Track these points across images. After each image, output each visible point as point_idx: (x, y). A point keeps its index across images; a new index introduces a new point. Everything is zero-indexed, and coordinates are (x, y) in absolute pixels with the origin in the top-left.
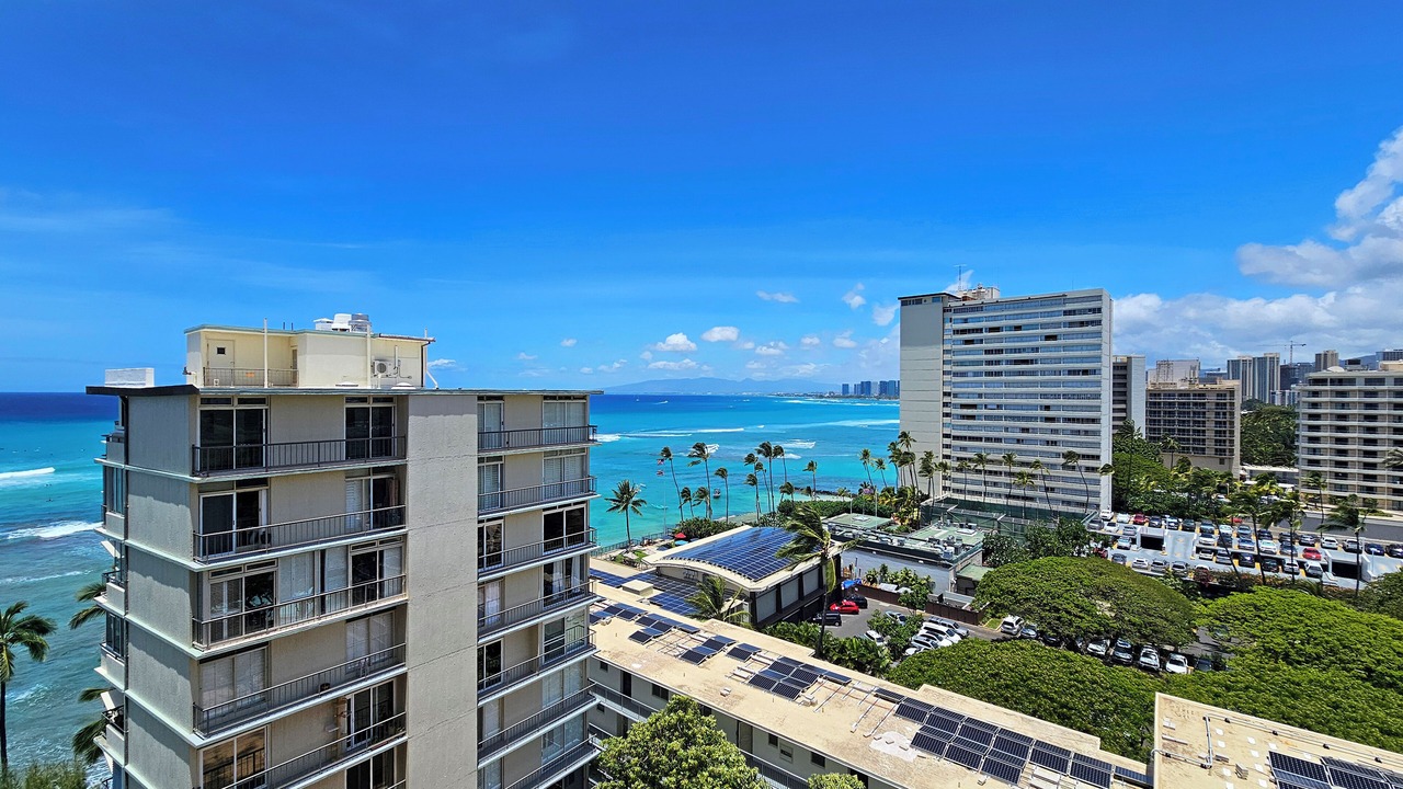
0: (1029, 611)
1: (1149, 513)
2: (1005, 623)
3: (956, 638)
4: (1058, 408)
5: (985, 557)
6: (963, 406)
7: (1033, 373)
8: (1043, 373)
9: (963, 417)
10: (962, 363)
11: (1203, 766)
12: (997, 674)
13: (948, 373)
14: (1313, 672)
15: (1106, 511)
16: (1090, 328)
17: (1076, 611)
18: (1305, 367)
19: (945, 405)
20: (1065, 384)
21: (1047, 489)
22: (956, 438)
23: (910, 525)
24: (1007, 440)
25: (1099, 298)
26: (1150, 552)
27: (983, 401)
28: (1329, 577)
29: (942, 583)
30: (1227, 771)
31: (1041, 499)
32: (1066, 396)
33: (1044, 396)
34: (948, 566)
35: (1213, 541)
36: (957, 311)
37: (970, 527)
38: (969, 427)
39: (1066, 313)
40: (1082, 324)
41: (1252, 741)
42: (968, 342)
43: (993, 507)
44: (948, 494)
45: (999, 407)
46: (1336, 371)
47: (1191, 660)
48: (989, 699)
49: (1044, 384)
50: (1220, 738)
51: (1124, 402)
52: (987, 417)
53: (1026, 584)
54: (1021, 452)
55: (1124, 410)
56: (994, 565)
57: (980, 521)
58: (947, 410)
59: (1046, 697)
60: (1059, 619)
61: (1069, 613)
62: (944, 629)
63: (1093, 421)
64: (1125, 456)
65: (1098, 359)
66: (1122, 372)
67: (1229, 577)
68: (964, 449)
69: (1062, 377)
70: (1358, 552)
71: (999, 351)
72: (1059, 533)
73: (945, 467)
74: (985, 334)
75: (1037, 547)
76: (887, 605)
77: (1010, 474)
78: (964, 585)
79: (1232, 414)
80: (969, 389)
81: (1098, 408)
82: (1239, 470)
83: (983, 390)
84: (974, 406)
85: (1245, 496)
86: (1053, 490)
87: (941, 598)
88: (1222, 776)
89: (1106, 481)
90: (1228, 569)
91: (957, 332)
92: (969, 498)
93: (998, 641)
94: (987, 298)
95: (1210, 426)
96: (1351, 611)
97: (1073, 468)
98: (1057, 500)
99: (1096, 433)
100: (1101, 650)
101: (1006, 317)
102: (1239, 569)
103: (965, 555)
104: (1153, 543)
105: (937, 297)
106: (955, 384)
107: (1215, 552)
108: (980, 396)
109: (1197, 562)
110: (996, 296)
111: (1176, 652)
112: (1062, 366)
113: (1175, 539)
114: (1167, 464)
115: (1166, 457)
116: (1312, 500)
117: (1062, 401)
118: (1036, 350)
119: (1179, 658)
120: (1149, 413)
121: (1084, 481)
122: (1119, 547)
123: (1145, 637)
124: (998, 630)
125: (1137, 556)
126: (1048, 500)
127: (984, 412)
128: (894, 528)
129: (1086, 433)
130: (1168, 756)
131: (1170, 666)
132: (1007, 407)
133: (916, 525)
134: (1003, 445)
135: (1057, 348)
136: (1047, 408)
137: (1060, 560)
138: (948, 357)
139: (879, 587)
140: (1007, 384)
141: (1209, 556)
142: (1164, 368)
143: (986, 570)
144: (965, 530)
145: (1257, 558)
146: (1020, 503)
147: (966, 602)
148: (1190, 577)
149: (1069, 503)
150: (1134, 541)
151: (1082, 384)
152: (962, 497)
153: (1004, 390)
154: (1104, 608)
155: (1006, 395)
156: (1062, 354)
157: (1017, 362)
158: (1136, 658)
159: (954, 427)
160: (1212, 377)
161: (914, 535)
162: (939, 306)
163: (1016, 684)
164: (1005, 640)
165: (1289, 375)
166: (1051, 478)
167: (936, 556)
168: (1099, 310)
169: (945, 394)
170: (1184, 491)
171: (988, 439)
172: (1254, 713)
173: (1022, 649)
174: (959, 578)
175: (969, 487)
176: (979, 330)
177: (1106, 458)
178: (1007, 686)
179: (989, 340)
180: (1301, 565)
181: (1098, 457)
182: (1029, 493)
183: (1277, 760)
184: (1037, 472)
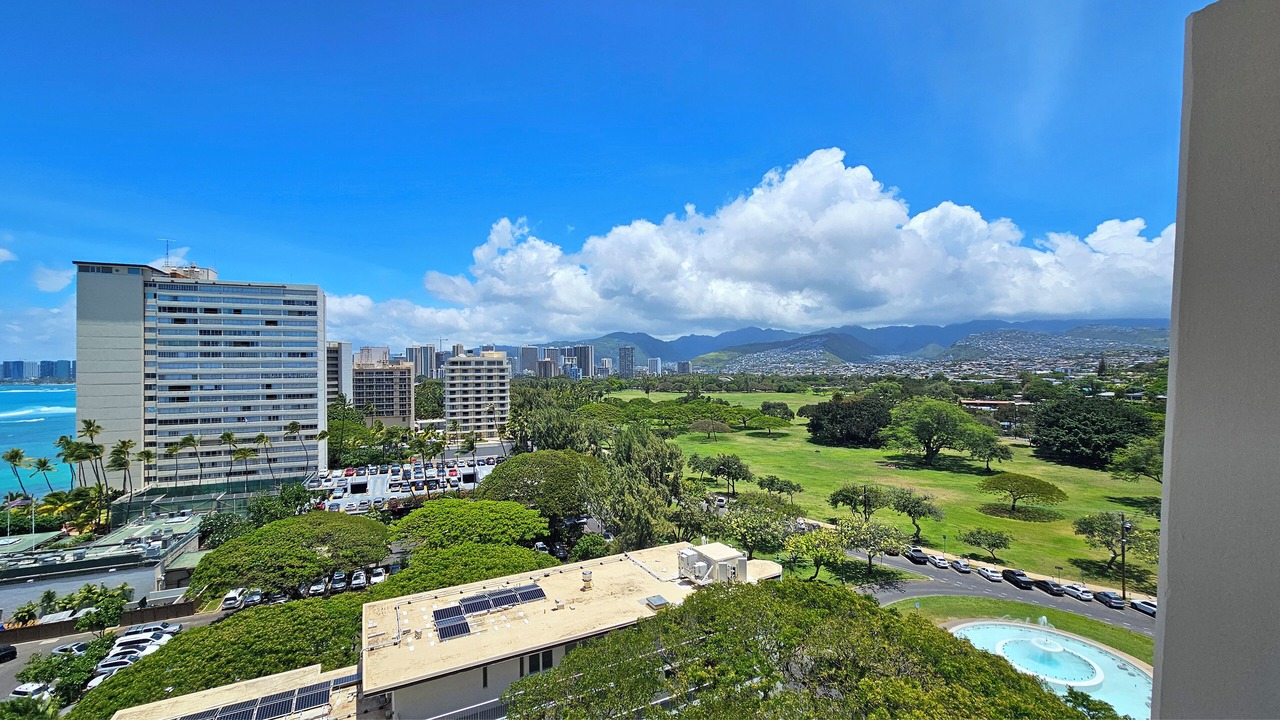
0: (254, 579)
1: (356, 466)
2: (227, 600)
3: (166, 638)
4: (279, 386)
5: (201, 540)
6: (172, 388)
7: (254, 354)
8: (264, 354)
9: (173, 399)
10: (171, 343)
11: (395, 644)
12: (217, 655)
13: (153, 353)
14: (456, 548)
15: (323, 470)
16: (307, 317)
17: (298, 563)
18: (447, 353)
19: (148, 387)
20: (286, 364)
21: (269, 461)
22: (162, 422)
23: (95, 531)
24: (227, 419)
25: (314, 293)
26: (358, 495)
27: (199, 381)
28: (462, 485)
29: (147, 585)
30: (410, 639)
31: (264, 471)
32: (286, 375)
33: (266, 376)
34: (152, 565)
35: (399, 477)
36: (163, 286)
37: (183, 515)
38: (181, 410)
39: (286, 302)
40: (300, 313)
41: (424, 609)
42: (177, 321)
43: (209, 488)
44: (152, 485)
45: (217, 387)
46: (462, 357)
47: (387, 569)
48: (208, 685)
49: (265, 365)
50: (405, 617)
51: (336, 379)
52: (203, 398)
53: (249, 555)
54: (242, 430)
55: (336, 386)
56: (213, 546)
57: (195, 505)
58: (150, 393)
59: (271, 651)
60: (283, 575)
61: (292, 567)
62: (147, 636)
63: (311, 396)
64: (337, 423)
65: (315, 344)
66: (334, 355)
67: (409, 500)
68: (174, 433)
69: (283, 359)
70: (474, 466)
71: (218, 333)
72: (282, 498)
73: (148, 455)
74: (199, 315)
75: (260, 516)
76: (54, 640)
77: (230, 452)
78: (174, 578)
79: (409, 385)
80: (179, 371)
81: (315, 385)
82: (415, 424)
83: (198, 370)
84: (187, 388)
85: (419, 441)
86: (275, 460)
87: (143, 602)
88: (407, 644)
89: (323, 445)
90: (408, 495)
91: (162, 309)
92: (181, 484)
93: (218, 621)
94: (202, 279)
95: (396, 394)
96: (472, 503)
97: (294, 438)
98: (279, 469)
99: (314, 406)
100: (321, 588)
101: (224, 300)
102: (416, 493)
103: (177, 545)
104: (360, 488)
105: (134, 269)
106: (161, 365)
107: (401, 484)
108: (195, 377)
109: (390, 495)
110: (213, 277)
111: (377, 567)
112: (283, 348)
113: (375, 482)
114: (368, 426)
115: (368, 421)
116: (453, 438)
117: (282, 380)
118: (257, 333)
119: (380, 570)
120: (356, 387)
121: (305, 448)
122: (335, 498)
123: (355, 564)
124: (218, 609)
125: (349, 502)
126: (271, 470)
127: (200, 393)
128: (67, 541)
129: (306, 406)
130: (372, 649)
131: (374, 580)
132: (226, 387)
133: (103, 530)
134: (222, 425)
135: (278, 333)
136: (269, 386)
137: (282, 522)
138: (150, 335)
139: (38, 622)
140: (226, 365)
141: (397, 489)
142: (365, 353)
143: (203, 554)
144: (176, 519)
145: (425, 483)
146: (243, 478)
147: (178, 595)
148: (386, 508)
149: (290, 469)
150: (346, 490)
151: (301, 364)
152: (172, 484)
153: (222, 370)
154: (323, 552)
155: (226, 376)
156: (282, 338)
157: (236, 344)
158: (349, 583)
159: (160, 411)
160: (396, 360)
161: (101, 542)
162: (139, 280)
163: (239, 655)
164: (227, 616)
165: (440, 358)
166: (273, 450)
167: (136, 558)
168: (315, 303)
169: (147, 376)
170: (381, 444)
171: (205, 421)
172: (425, 589)
173: (245, 618)
174: (168, 573)
175: (181, 472)
176: (194, 310)
177: (323, 426)
178: (229, 662)
179: (205, 321)
180: (448, 481)
181: (316, 426)
182: (251, 467)
183: (438, 615)
184: (261, 445)
